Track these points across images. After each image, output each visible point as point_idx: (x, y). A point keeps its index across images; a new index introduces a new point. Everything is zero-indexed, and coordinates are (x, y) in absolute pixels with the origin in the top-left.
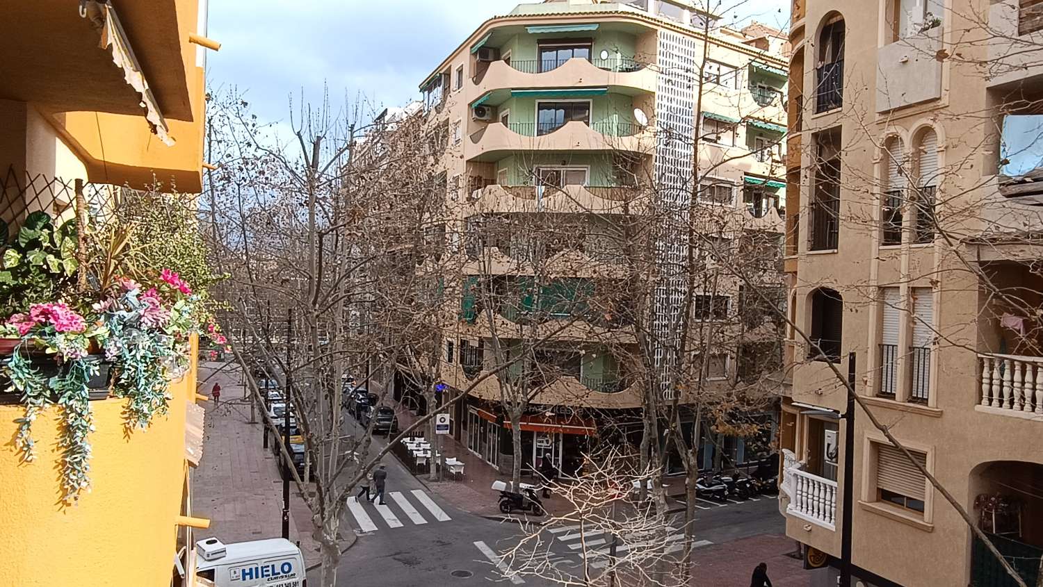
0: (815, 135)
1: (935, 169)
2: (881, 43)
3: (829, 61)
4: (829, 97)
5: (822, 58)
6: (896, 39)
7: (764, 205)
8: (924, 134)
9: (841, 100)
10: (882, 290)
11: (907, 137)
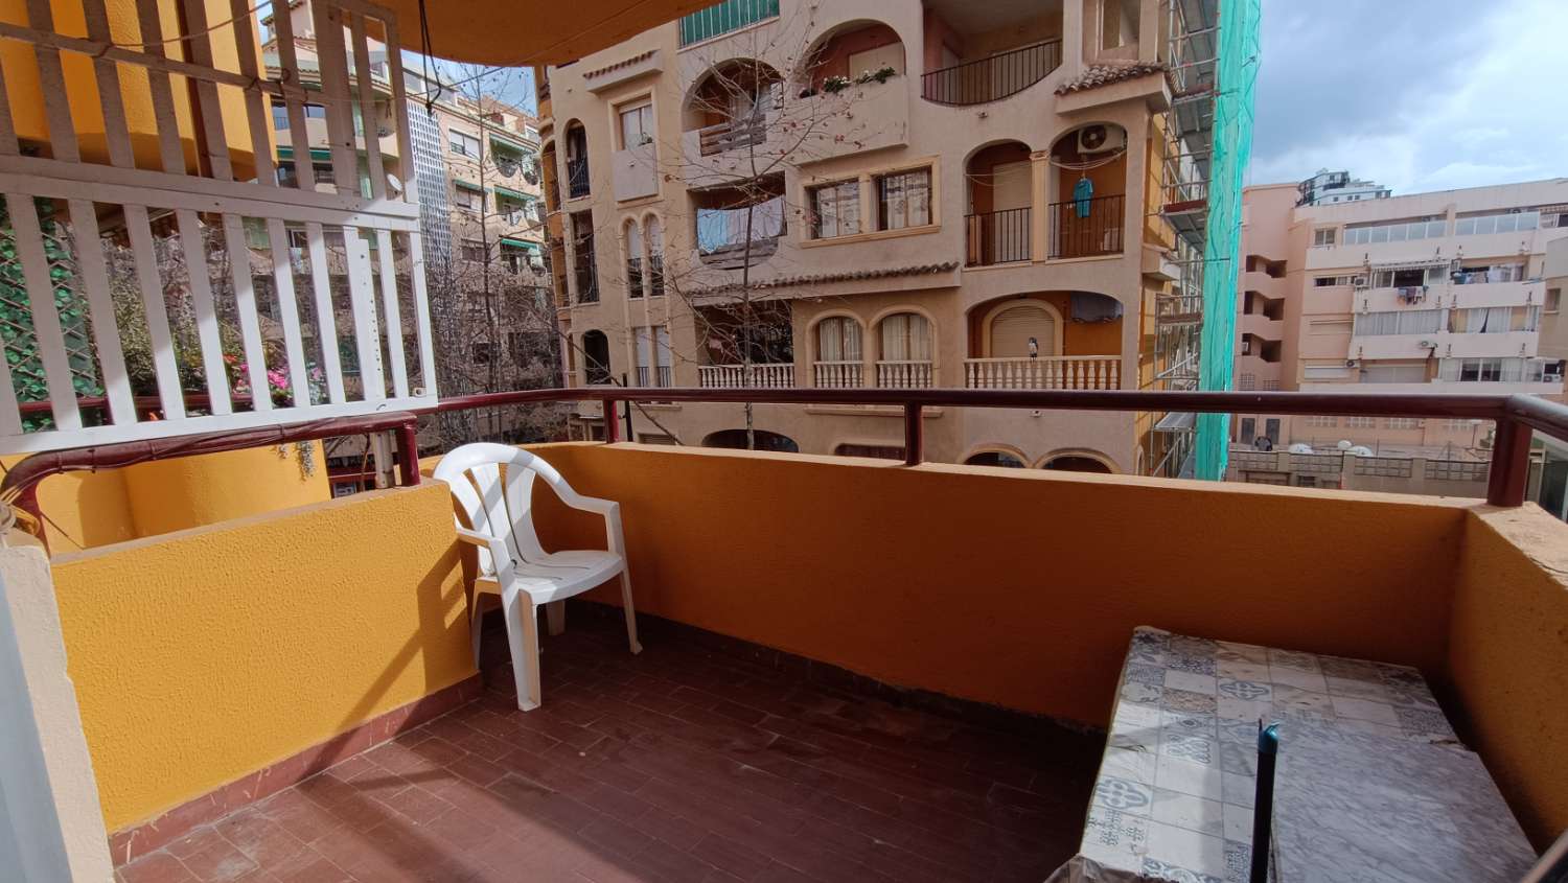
0: (573, 215)
1: (661, 247)
2: (613, 150)
3: (574, 158)
4: (580, 188)
5: (569, 155)
6: (624, 148)
7: (518, 263)
8: (650, 218)
9: (588, 190)
10: (634, 330)
11: (639, 220)
